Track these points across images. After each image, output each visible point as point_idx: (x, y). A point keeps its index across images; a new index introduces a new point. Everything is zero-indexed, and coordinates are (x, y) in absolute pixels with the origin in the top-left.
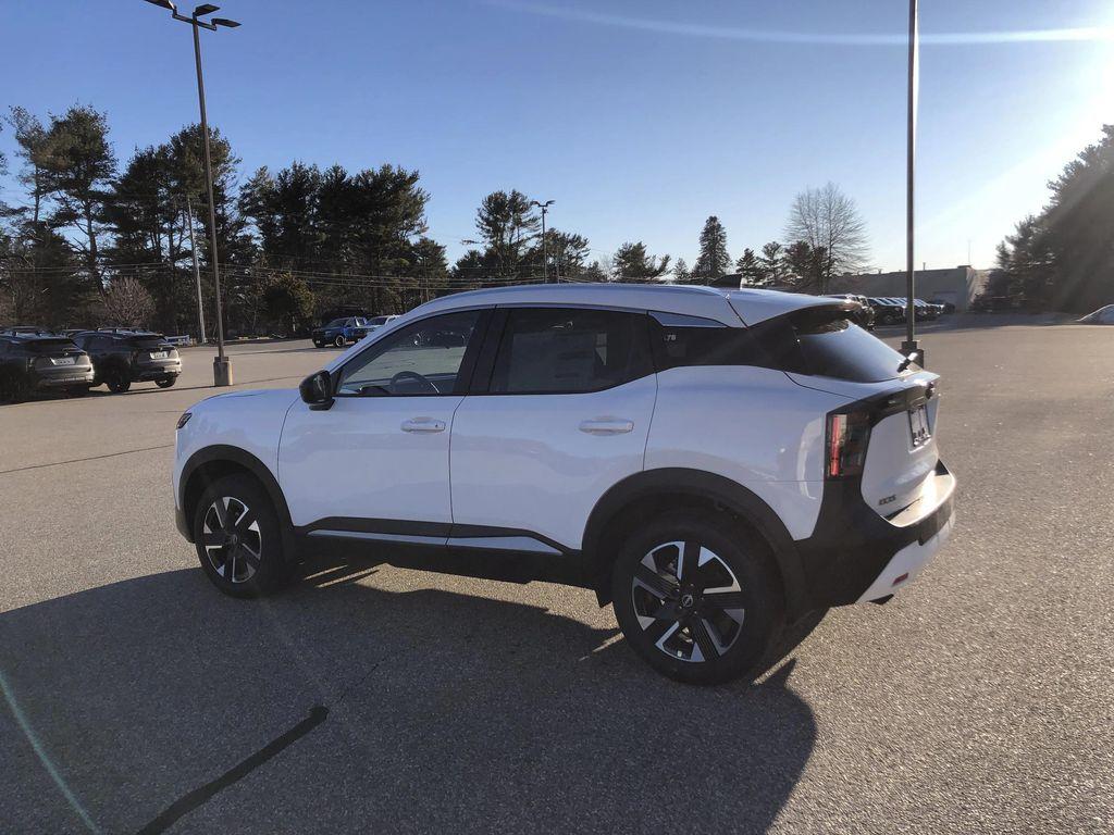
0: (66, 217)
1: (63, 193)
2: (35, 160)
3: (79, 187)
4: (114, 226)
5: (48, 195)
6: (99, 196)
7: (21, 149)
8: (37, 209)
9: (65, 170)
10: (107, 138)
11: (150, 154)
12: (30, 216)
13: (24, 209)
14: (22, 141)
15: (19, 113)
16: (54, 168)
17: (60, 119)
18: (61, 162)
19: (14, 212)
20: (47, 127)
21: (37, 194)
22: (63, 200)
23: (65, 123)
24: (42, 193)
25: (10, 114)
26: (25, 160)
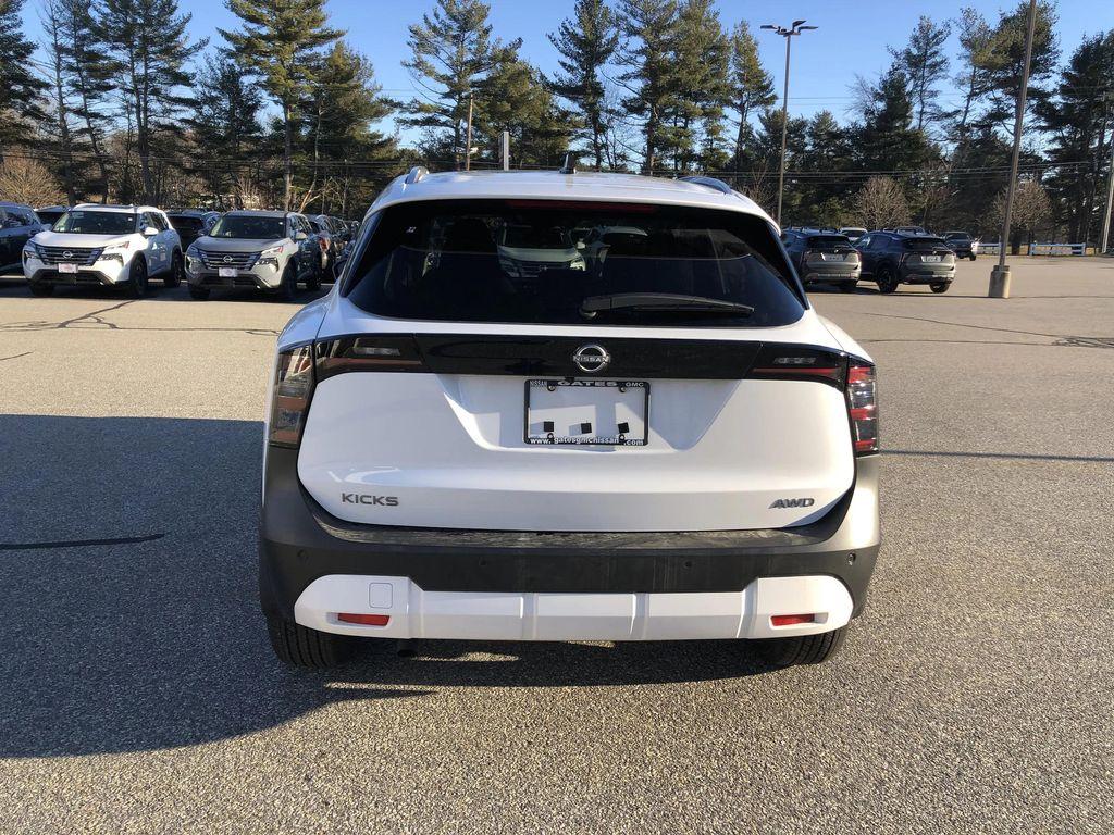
0: (998, 116)
1: (998, 93)
2: (975, 63)
3: (1014, 85)
4: (1044, 124)
5: (984, 96)
6: (1034, 93)
7: (962, 50)
8: (967, 112)
9: (1003, 68)
10: (1054, 29)
11: (1098, 42)
12: (959, 118)
13: (957, 112)
14: (967, 43)
15: (968, 13)
16: (990, 67)
17: (1009, 15)
18: (1000, 60)
19: (948, 115)
20: (994, 24)
21: (970, 97)
22: (997, 101)
23: (1013, 18)
24: (976, 94)
25: (959, 16)
26: (964, 62)
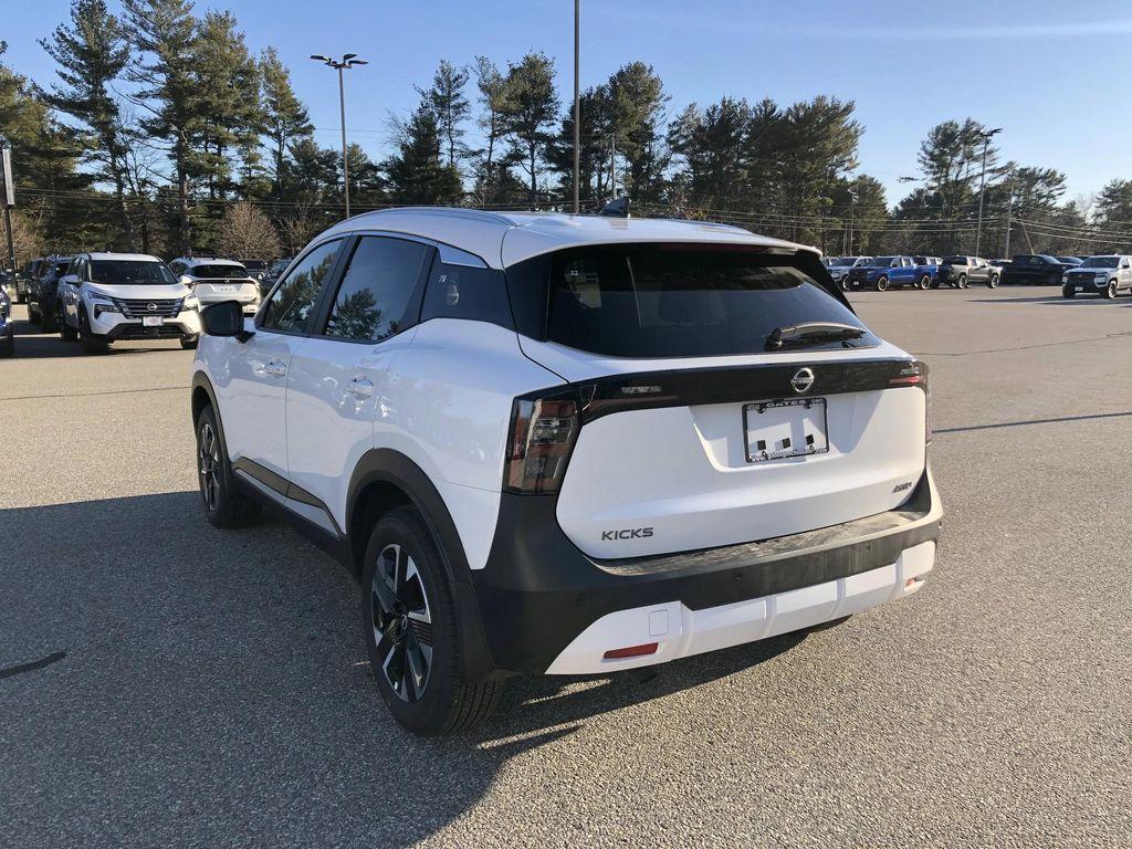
0: (516, 157)
1: (514, 136)
2: (494, 108)
3: (526, 130)
4: (553, 166)
5: (502, 137)
6: (543, 138)
7: (481, 95)
8: (491, 151)
9: (516, 114)
10: (554, 82)
11: (589, 96)
12: (485, 157)
13: (482, 151)
14: (484, 88)
15: (482, 61)
16: (507, 112)
17: (516, 66)
18: (513, 106)
19: (474, 154)
20: (505, 74)
21: (492, 137)
22: (514, 142)
23: (520, 69)
24: (496, 136)
25: (475, 64)
26: (484, 105)
